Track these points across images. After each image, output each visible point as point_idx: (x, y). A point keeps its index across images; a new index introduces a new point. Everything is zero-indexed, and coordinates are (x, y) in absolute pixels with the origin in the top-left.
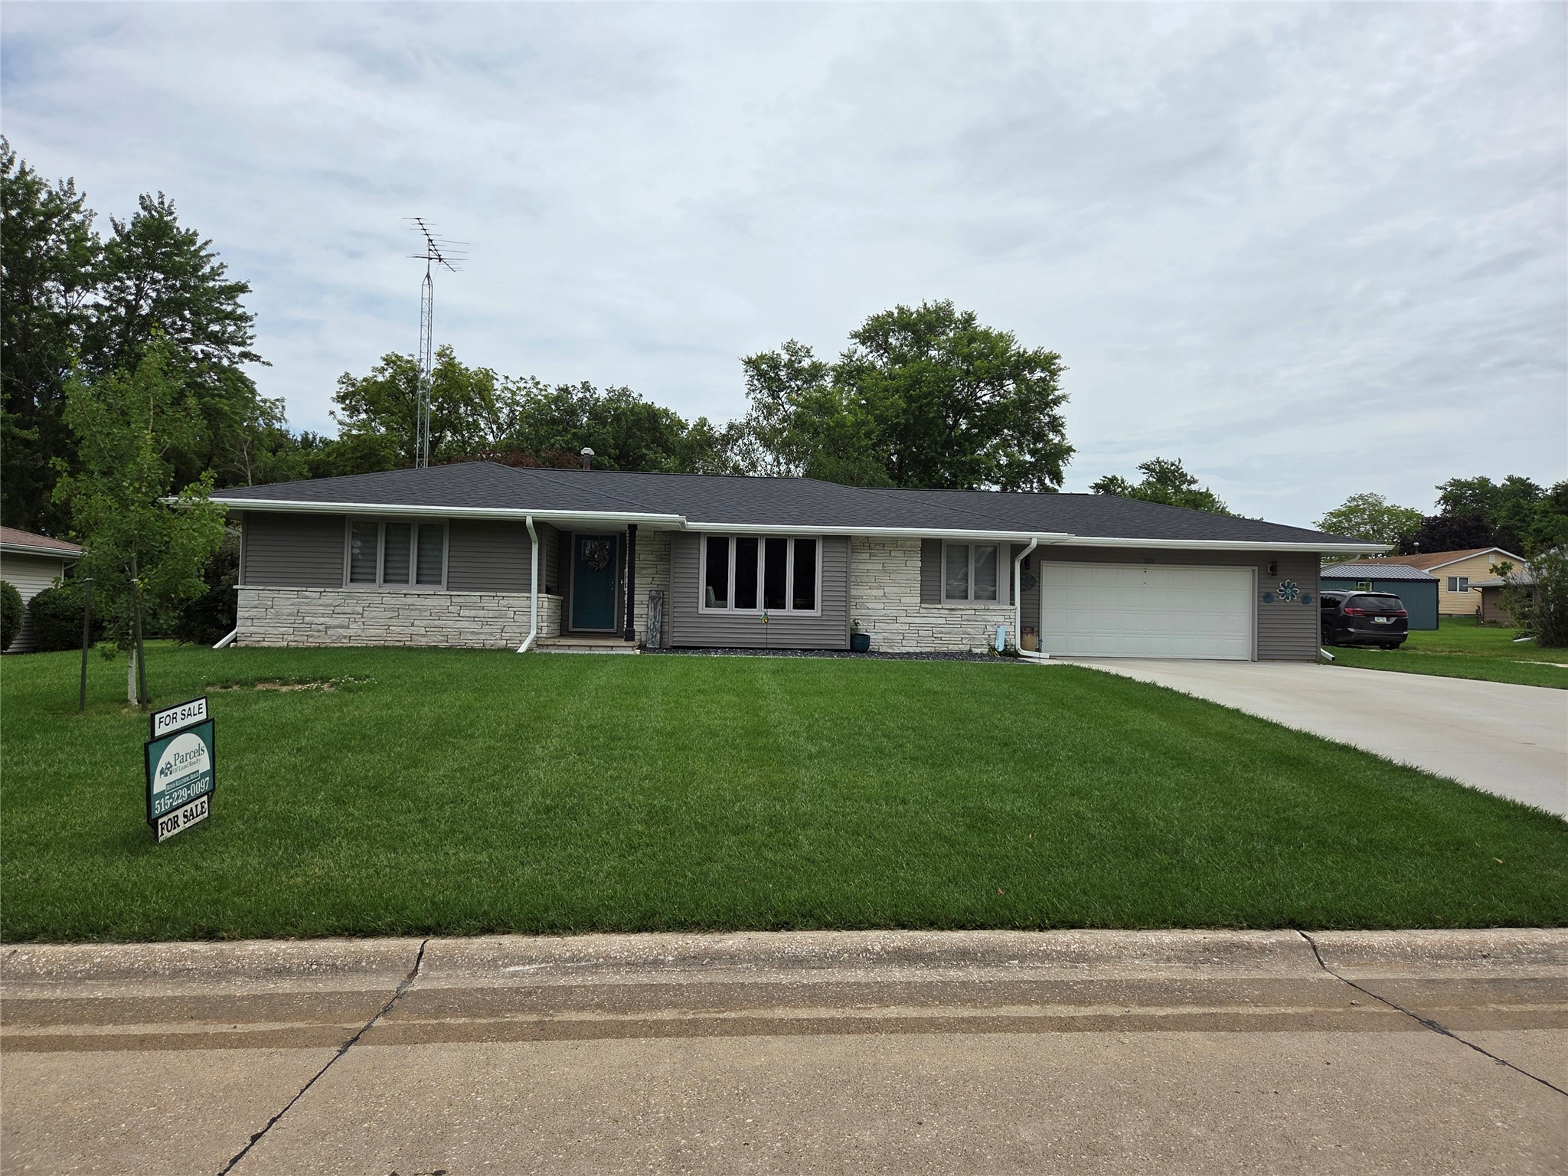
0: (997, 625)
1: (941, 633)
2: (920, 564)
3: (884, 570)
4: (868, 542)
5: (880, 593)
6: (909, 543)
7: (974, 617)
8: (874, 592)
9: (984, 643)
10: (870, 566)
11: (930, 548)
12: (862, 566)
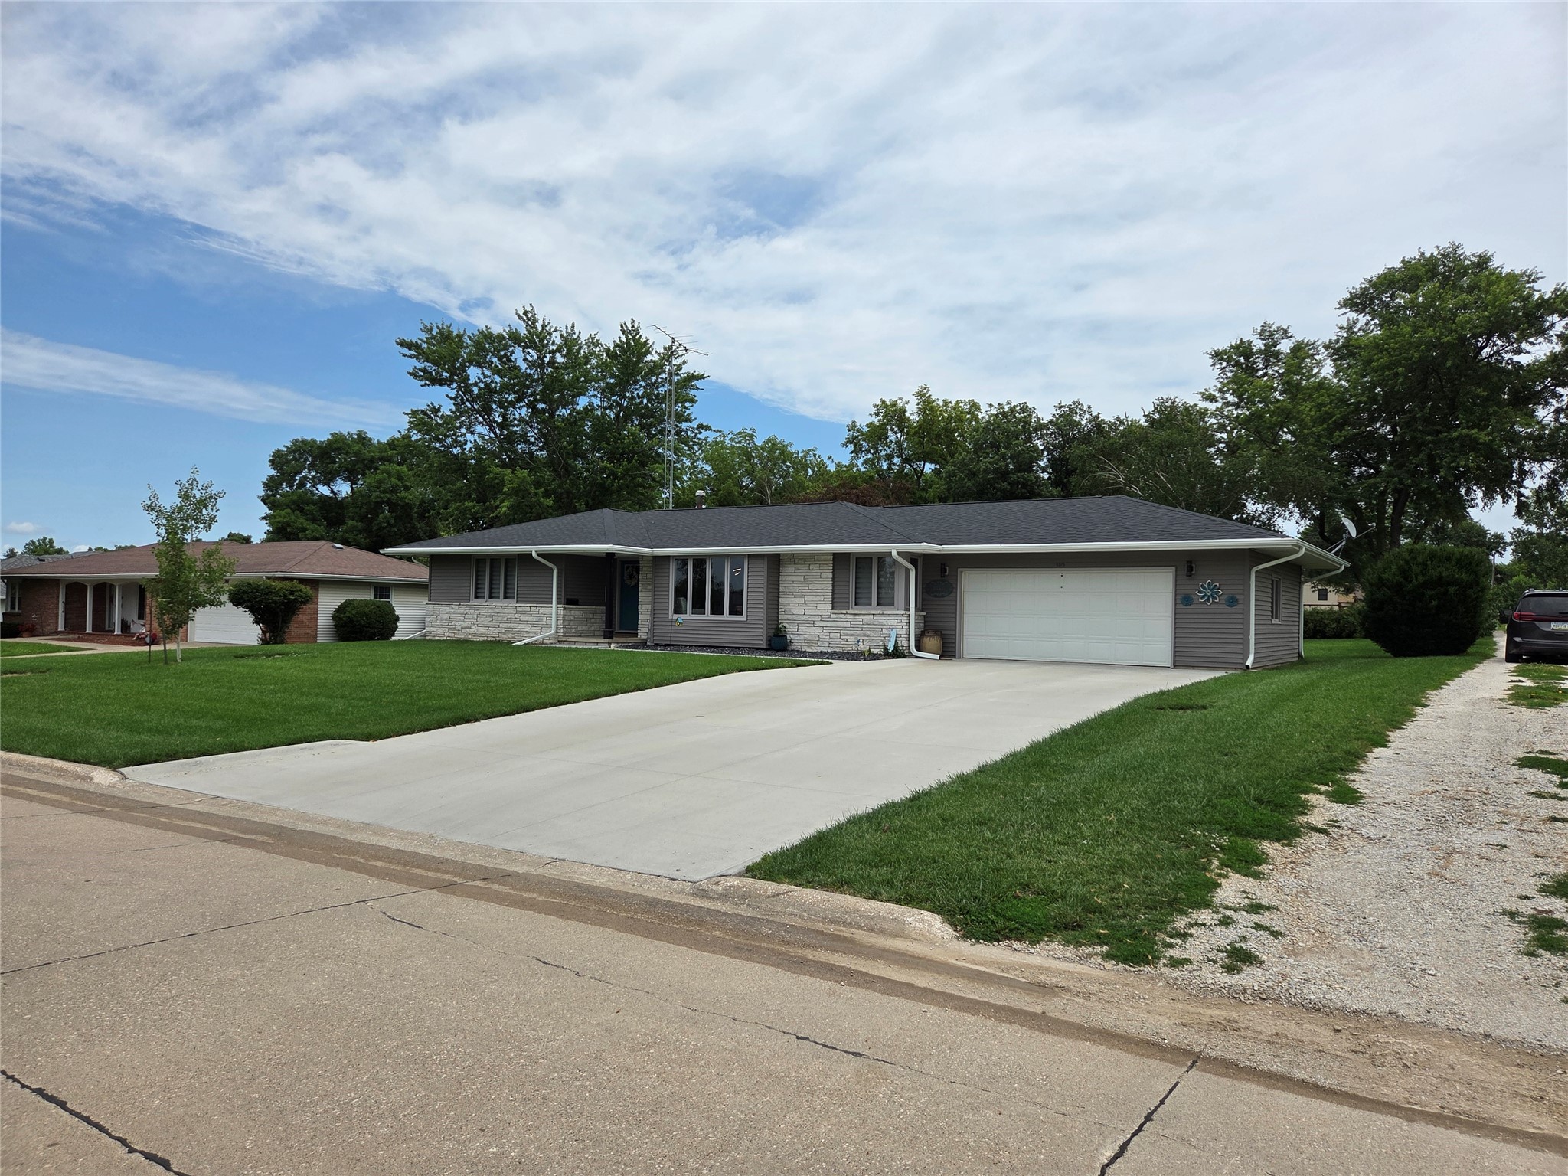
0: (891, 628)
1: (847, 635)
2: (831, 576)
3: (805, 581)
4: (794, 557)
5: (802, 601)
6: (822, 557)
7: (872, 621)
8: (797, 600)
9: (881, 644)
10: (794, 578)
11: (840, 561)
12: (790, 579)
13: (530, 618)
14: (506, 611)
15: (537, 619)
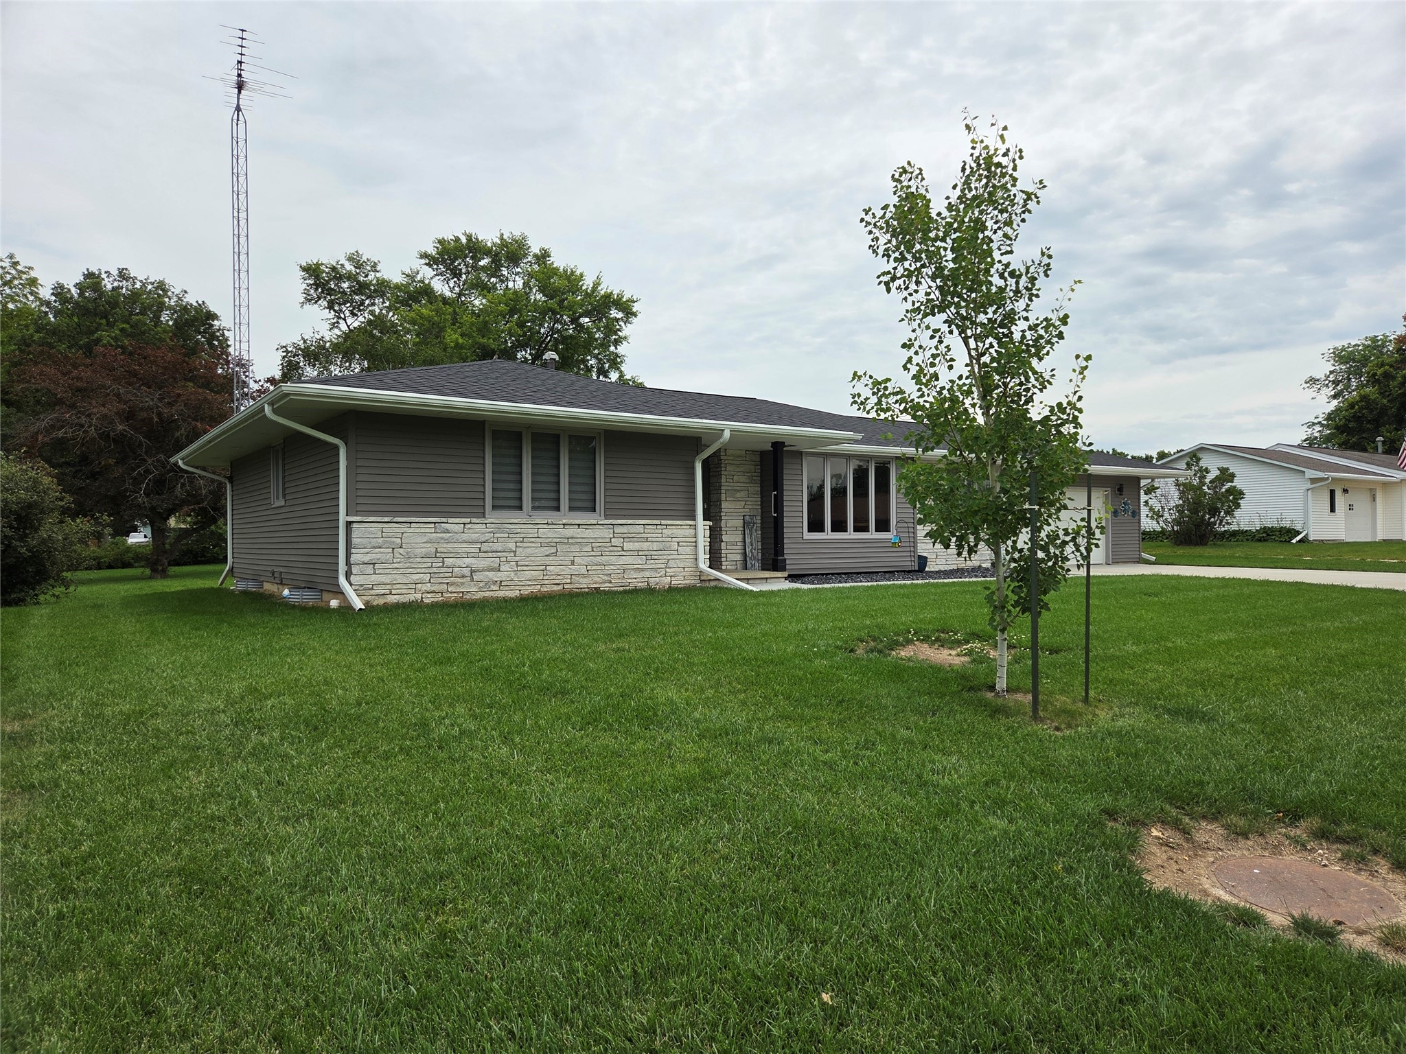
13: (645, 546)
14: (589, 533)
15: (661, 546)
